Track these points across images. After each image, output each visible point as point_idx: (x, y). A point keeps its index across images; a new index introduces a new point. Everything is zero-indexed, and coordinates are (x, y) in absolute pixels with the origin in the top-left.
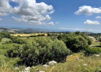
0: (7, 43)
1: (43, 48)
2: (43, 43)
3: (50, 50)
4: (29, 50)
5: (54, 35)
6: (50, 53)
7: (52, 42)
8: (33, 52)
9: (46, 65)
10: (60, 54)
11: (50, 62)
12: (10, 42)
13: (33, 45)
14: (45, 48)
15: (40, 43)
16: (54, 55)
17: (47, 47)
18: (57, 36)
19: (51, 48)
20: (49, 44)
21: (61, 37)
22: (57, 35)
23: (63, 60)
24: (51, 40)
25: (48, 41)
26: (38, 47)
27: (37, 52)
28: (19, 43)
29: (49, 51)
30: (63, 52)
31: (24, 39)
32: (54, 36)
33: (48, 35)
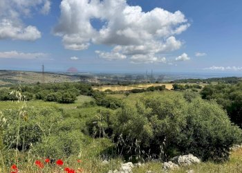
0: (86, 105)
1: (161, 121)
2: (162, 107)
3: (181, 126)
4: (130, 122)
5: (191, 87)
6: (182, 135)
7: (186, 105)
8: (139, 128)
9: (170, 164)
10: (209, 139)
11: (182, 158)
12: (92, 103)
13: (138, 111)
14: (166, 120)
15: (153, 106)
16: (191, 139)
17: (172, 118)
18: (199, 90)
19: (185, 123)
20: (177, 111)
21: (211, 93)
22: (200, 88)
23: (221, 156)
24: (182, 101)
25: (176, 102)
26: (149, 116)
27: (148, 129)
28: (108, 106)
29: (178, 129)
30: (220, 134)
31: (118, 97)
32: (190, 90)
33: (175, 88)
